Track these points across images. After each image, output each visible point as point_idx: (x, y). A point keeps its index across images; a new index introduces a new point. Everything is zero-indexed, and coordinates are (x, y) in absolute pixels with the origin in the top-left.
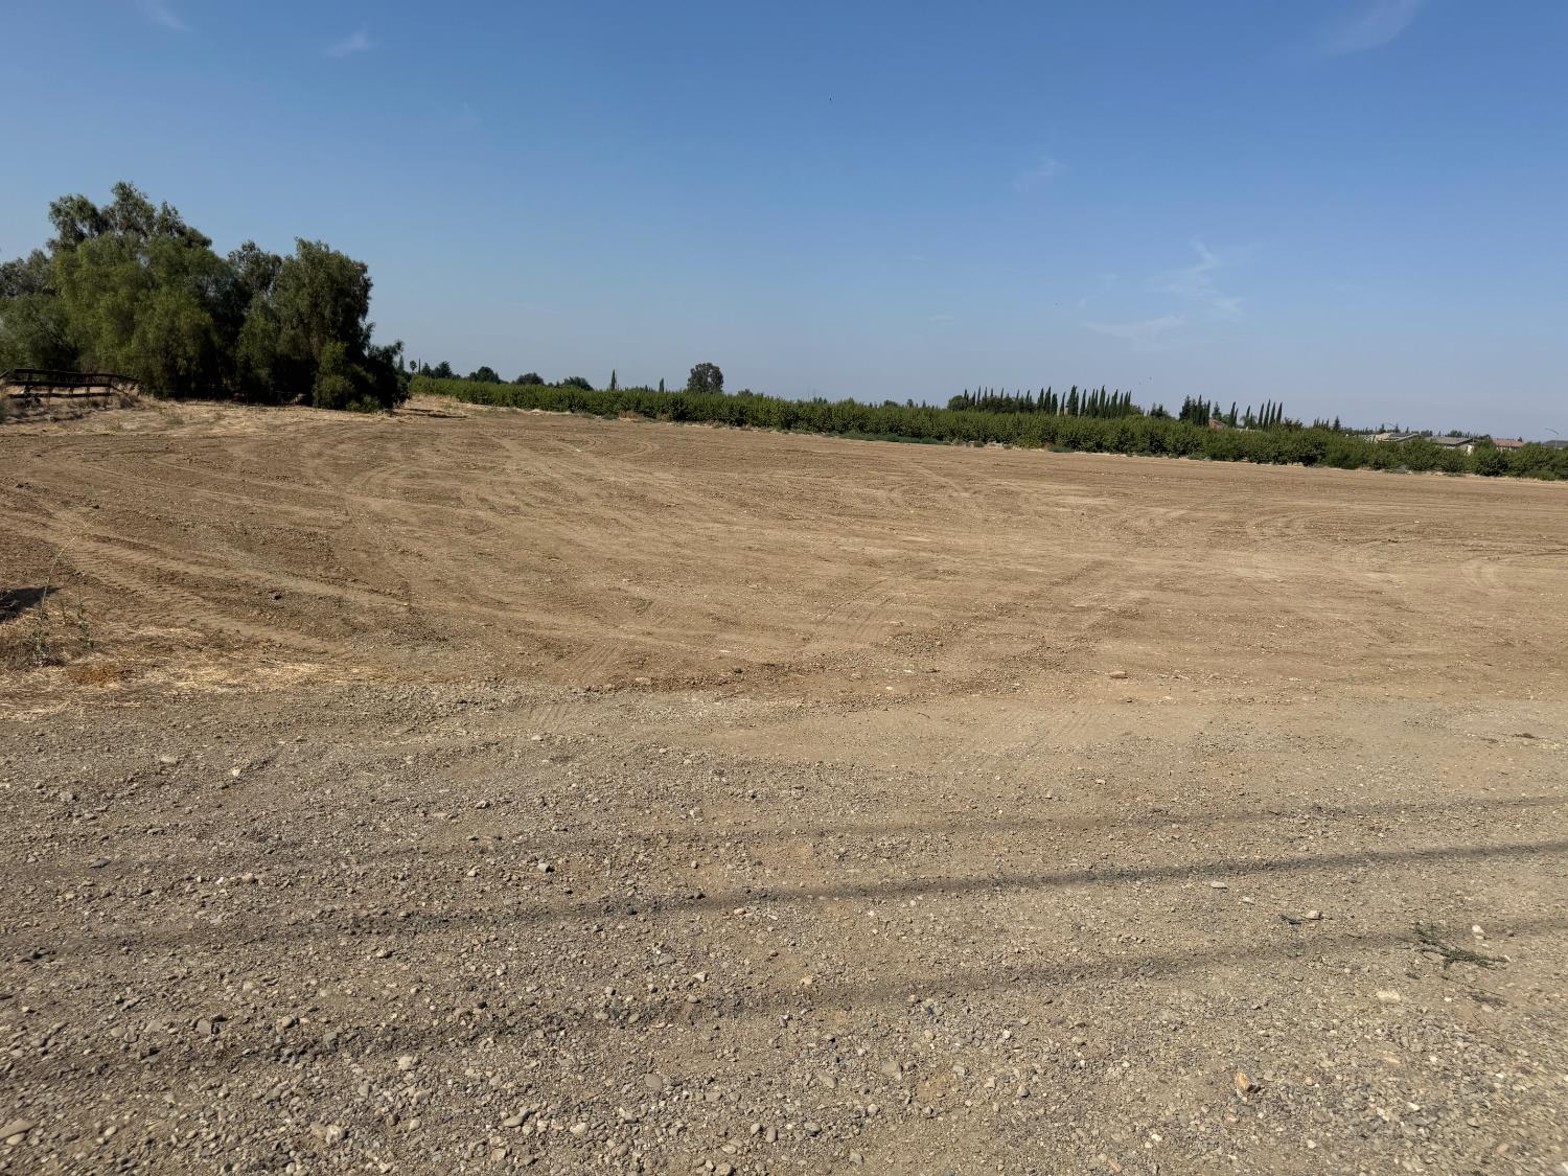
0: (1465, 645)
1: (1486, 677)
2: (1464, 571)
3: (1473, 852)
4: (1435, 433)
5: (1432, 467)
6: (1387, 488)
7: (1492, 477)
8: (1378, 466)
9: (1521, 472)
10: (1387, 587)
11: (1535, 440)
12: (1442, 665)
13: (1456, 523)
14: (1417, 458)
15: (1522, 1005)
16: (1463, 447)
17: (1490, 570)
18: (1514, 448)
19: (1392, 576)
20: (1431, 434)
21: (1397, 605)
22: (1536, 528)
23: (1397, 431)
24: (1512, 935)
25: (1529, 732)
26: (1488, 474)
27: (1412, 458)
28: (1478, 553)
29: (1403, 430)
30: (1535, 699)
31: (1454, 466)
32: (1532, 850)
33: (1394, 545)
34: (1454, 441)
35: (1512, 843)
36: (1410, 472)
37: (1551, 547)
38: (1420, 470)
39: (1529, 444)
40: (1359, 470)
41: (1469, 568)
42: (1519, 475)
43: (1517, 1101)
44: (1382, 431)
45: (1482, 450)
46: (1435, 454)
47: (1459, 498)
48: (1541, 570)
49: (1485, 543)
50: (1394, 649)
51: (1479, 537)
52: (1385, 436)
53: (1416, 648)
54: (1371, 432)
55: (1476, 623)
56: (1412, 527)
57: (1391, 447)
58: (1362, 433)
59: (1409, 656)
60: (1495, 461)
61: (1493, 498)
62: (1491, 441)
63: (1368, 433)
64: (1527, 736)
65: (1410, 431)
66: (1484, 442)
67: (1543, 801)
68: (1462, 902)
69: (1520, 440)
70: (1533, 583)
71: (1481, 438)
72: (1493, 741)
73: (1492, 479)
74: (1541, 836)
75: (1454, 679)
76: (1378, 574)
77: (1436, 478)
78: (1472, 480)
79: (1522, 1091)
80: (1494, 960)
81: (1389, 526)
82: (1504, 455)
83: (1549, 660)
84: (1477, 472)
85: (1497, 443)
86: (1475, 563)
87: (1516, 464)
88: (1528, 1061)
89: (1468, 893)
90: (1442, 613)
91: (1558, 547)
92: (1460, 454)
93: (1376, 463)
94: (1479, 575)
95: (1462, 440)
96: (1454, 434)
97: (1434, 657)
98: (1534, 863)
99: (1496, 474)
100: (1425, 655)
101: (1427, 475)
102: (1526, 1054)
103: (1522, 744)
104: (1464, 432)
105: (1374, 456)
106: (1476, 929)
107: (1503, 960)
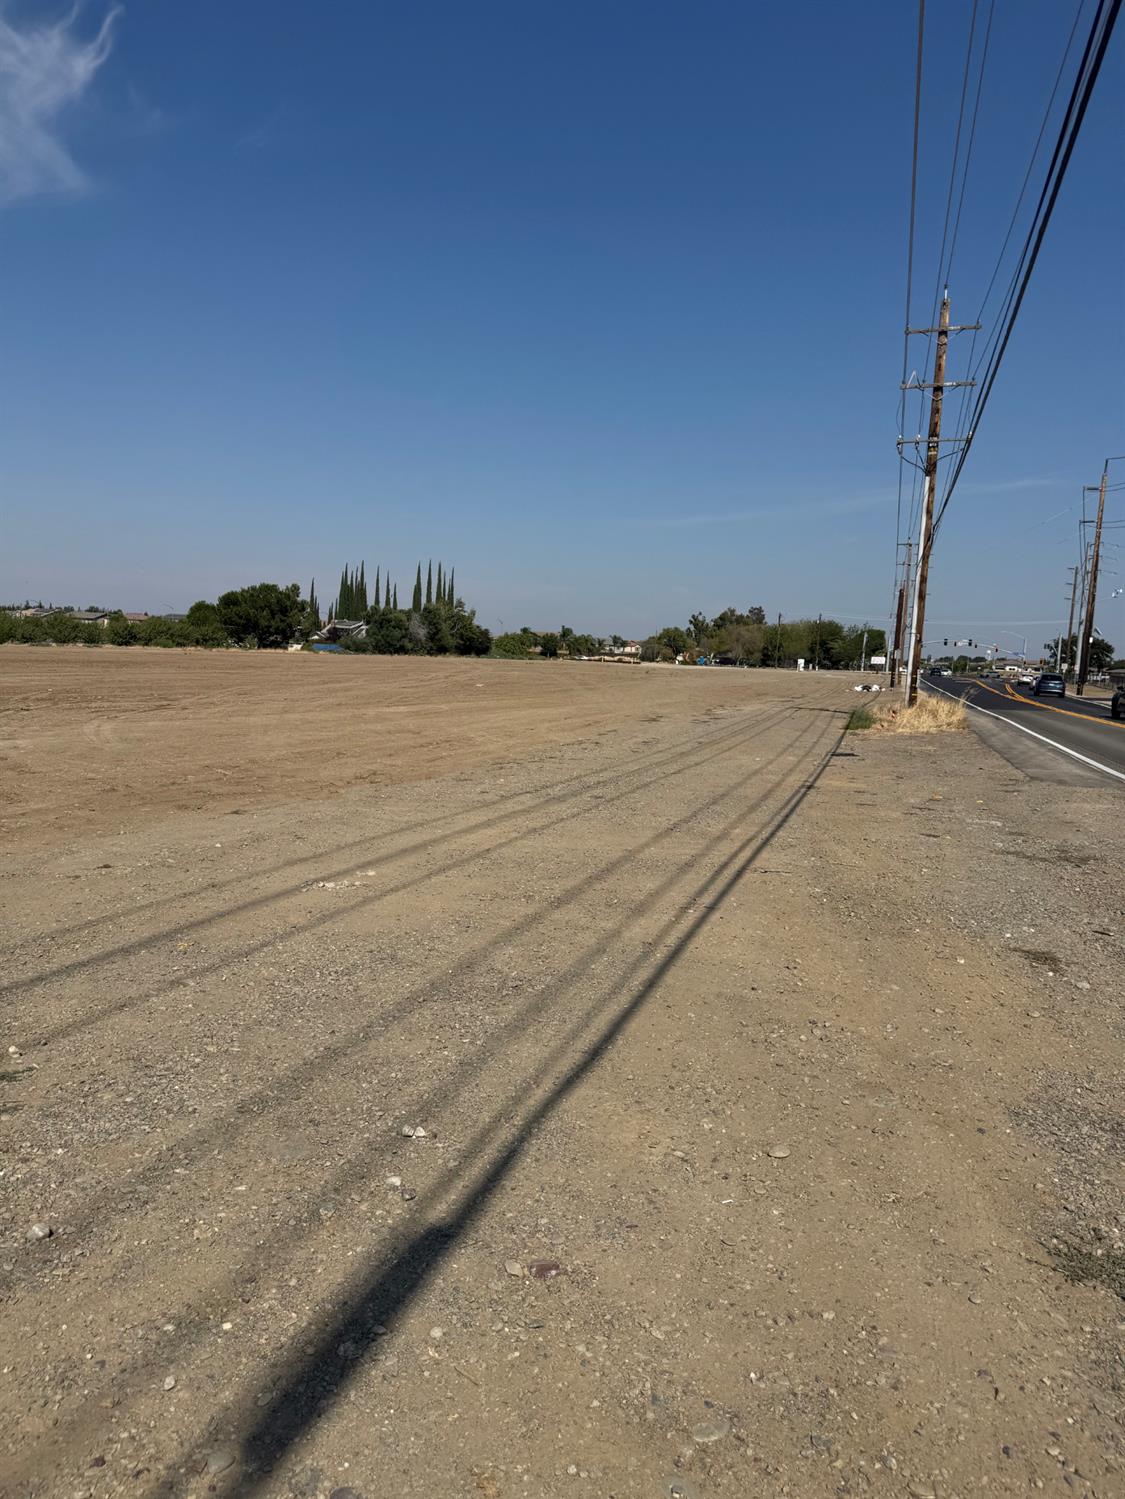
0: (76, 796)
1: (89, 821)
2: (85, 730)
3: (32, 981)
4: (76, 609)
5: (74, 640)
6: (30, 661)
7: (124, 647)
8: (26, 639)
9: (147, 642)
10: (13, 753)
11: (157, 614)
12: (51, 817)
13: (85, 689)
14: (60, 632)
15: (37, 1103)
16: (99, 621)
17: (107, 728)
18: (141, 621)
19: (18, 742)
20: (72, 609)
21: (19, 769)
22: (150, 688)
23: (41, 606)
24: (46, 1044)
25: (109, 863)
26: (120, 645)
27: (56, 631)
28: (100, 714)
29: (47, 606)
30: (125, 833)
31: (92, 638)
32: (83, 964)
33: (26, 712)
34: (93, 615)
35: (67, 963)
36: (54, 644)
37: (157, 703)
38: (64, 642)
39: (153, 617)
40: (6, 644)
41: (89, 728)
42: (147, 644)
43: (10, 1190)
44: (27, 607)
45: (114, 623)
46: (76, 627)
47: (92, 666)
48: (151, 724)
49: (106, 704)
50: (11, 810)
51: (102, 699)
52: (29, 613)
53: (33, 806)
54: (18, 608)
55: (90, 775)
56: (45, 695)
57: (34, 622)
58: (9, 609)
59: (23, 814)
60: (126, 633)
61: (121, 664)
62: (122, 616)
63: (13, 609)
64: (106, 866)
65: (54, 606)
66: (116, 616)
67: (105, 920)
68: (8, 1028)
69: (146, 614)
70: (142, 735)
71: (115, 613)
72: (77, 877)
73: (124, 649)
74: (94, 952)
75: (61, 828)
76: (7, 742)
77: (79, 648)
78: (109, 649)
79: (18, 1179)
80: (23, 1072)
81: (21, 696)
82: (133, 626)
83: (143, 798)
84: (113, 643)
85: (128, 617)
86: (96, 723)
87: (143, 634)
88: (29, 1150)
89: (16, 1019)
90: (60, 770)
91: (165, 703)
92: (96, 627)
93: (23, 637)
94: (97, 733)
95: (99, 615)
96: (92, 610)
97: (47, 811)
98: (81, 977)
99: (127, 644)
100: (38, 811)
101: (69, 648)
102: (29, 1144)
103: (101, 874)
104: (101, 608)
105: (20, 631)
106: (12, 1049)
107: (31, 1069)
